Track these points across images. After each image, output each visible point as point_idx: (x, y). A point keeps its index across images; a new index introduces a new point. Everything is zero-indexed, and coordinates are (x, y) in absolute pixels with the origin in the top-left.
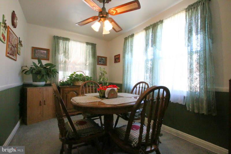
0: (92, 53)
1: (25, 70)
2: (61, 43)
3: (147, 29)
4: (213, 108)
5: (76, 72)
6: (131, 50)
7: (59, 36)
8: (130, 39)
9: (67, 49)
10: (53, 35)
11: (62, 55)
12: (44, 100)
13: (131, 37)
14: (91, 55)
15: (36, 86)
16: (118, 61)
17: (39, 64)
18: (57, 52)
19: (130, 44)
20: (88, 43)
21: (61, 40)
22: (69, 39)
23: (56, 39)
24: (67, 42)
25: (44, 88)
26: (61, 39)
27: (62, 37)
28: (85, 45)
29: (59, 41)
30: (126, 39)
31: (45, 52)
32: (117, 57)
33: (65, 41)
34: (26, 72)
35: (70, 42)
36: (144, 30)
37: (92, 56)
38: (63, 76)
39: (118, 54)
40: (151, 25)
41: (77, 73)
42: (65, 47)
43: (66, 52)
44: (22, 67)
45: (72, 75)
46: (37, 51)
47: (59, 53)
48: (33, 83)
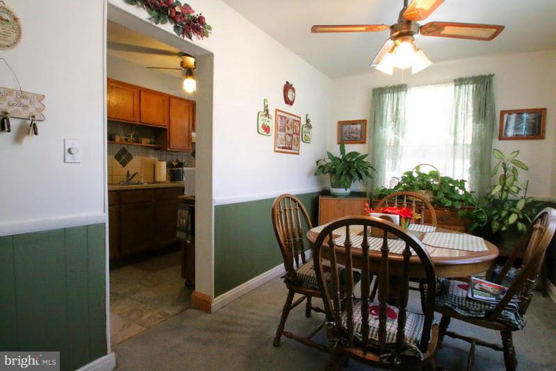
1: (322, 166)
2: (388, 100)
5: (419, 167)
10: (372, 88)
11: (390, 127)
15: (335, 196)
17: (341, 154)
20: (460, 82)
21: (387, 94)
22: (406, 86)
24: (403, 93)
25: (346, 201)
26: (388, 91)
27: (389, 86)
28: (451, 87)
29: (383, 98)
31: (359, 126)
33: (396, 94)
35: (408, 91)
37: (473, 115)
38: (390, 176)
41: (421, 169)
42: (395, 109)
43: (397, 120)
44: (318, 162)
45: (410, 174)
46: (346, 128)
47: (382, 125)
48: (331, 189)
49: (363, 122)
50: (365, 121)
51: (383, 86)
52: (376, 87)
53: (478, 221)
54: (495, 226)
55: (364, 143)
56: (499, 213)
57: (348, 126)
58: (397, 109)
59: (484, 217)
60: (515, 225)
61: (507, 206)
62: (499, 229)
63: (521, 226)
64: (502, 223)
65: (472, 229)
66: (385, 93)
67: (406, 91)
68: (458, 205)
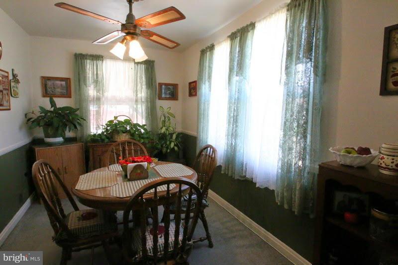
0: (146, 78)
1: (31, 118)
2: (89, 65)
3: (232, 37)
4: (311, 205)
5: (117, 117)
6: (210, 77)
7: (84, 53)
8: (208, 53)
9: (100, 77)
10: (74, 53)
11: (92, 86)
12: (64, 167)
13: (210, 51)
14: (144, 83)
15: (50, 145)
16: (194, 94)
17: (52, 107)
18: (82, 83)
19: (207, 64)
21: (88, 61)
22: (102, 57)
23: (80, 59)
24: (100, 62)
25: (63, 148)
26: (88, 57)
27: (89, 54)
29: (84, 63)
30: (203, 52)
31: (63, 83)
32: (192, 84)
33: (95, 62)
34: (33, 122)
35: (104, 61)
36: (229, 39)
37: (146, 84)
38: (95, 127)
39: (193, 81)
40: (238, 31)
41: (119, 119)
42: (95, 73)
43: (97, 82)
44: (26, 115)
45: (111, 122)
46: (49, 83)
47: (85, 84)
48: (45, 139)
49: (67, 80)
50: (69, 79)
51: (83, 53)
52: (78, 53)
53: (157, 149)
54: (164, 150)
55: (70, 97)
56: (166, 143)
57: (52, 82)
58: (97, 74)
59: (159, 146)
60: (173, 148)
61: (168, 138)
62: (167, 151)
63: (176, 148)
64: (167, 148)
65: (154, 154)
66: (86, 59)
67: (103, 61)
68: (147, 141)
